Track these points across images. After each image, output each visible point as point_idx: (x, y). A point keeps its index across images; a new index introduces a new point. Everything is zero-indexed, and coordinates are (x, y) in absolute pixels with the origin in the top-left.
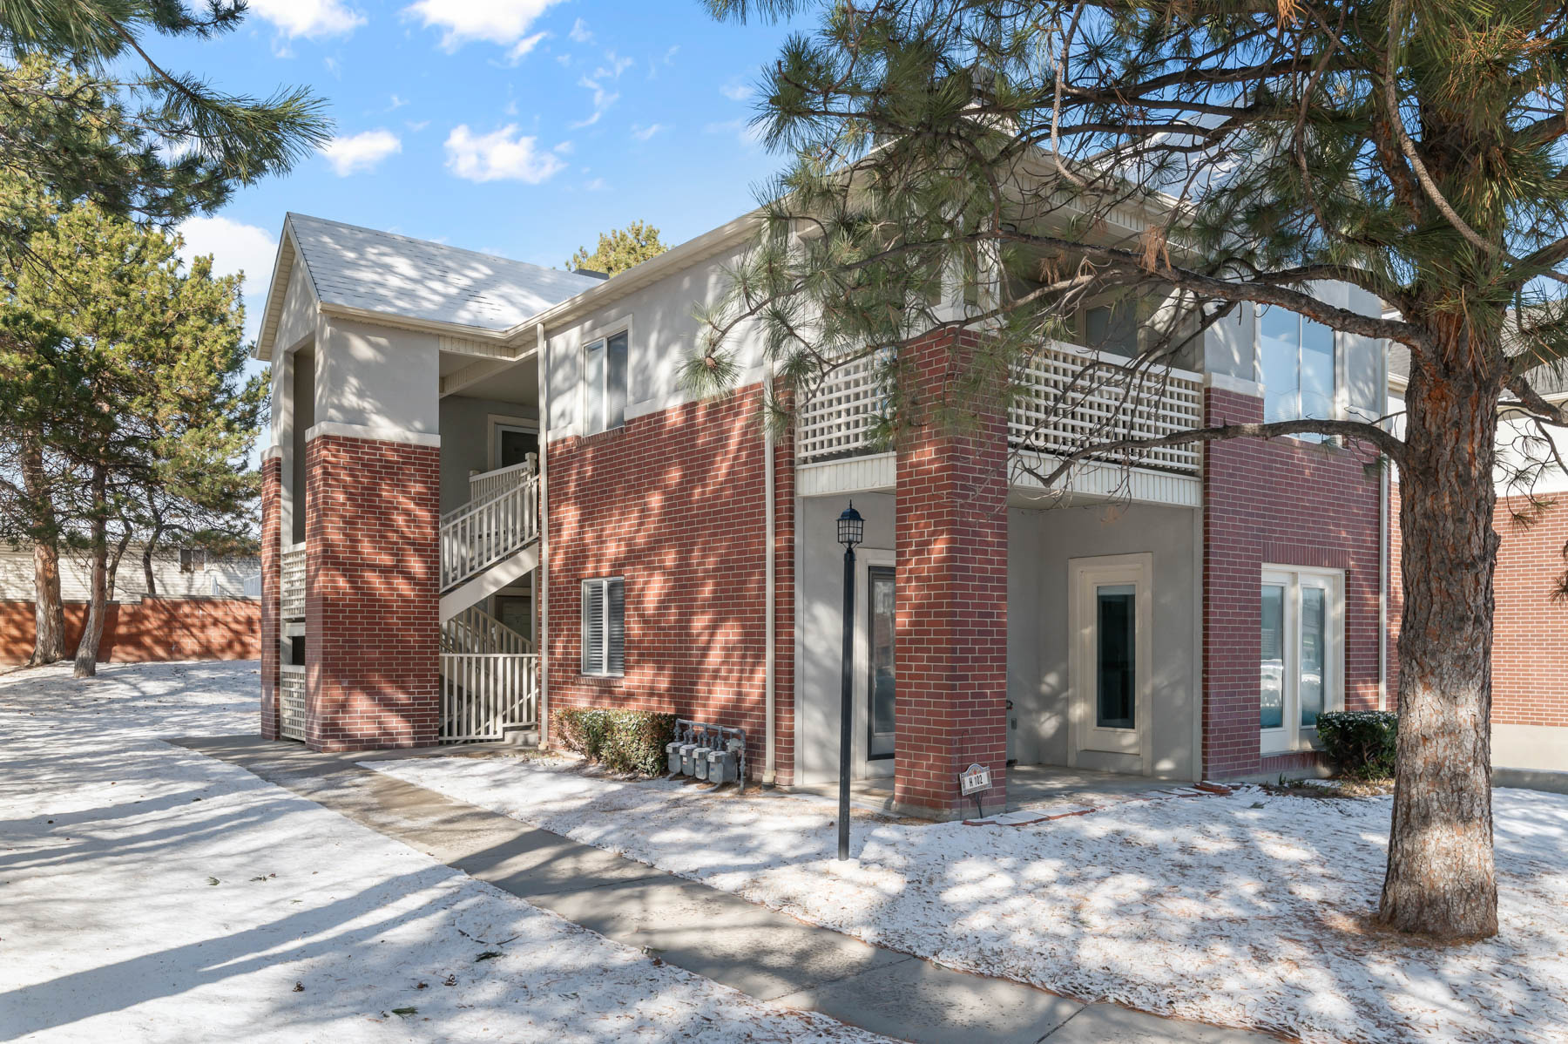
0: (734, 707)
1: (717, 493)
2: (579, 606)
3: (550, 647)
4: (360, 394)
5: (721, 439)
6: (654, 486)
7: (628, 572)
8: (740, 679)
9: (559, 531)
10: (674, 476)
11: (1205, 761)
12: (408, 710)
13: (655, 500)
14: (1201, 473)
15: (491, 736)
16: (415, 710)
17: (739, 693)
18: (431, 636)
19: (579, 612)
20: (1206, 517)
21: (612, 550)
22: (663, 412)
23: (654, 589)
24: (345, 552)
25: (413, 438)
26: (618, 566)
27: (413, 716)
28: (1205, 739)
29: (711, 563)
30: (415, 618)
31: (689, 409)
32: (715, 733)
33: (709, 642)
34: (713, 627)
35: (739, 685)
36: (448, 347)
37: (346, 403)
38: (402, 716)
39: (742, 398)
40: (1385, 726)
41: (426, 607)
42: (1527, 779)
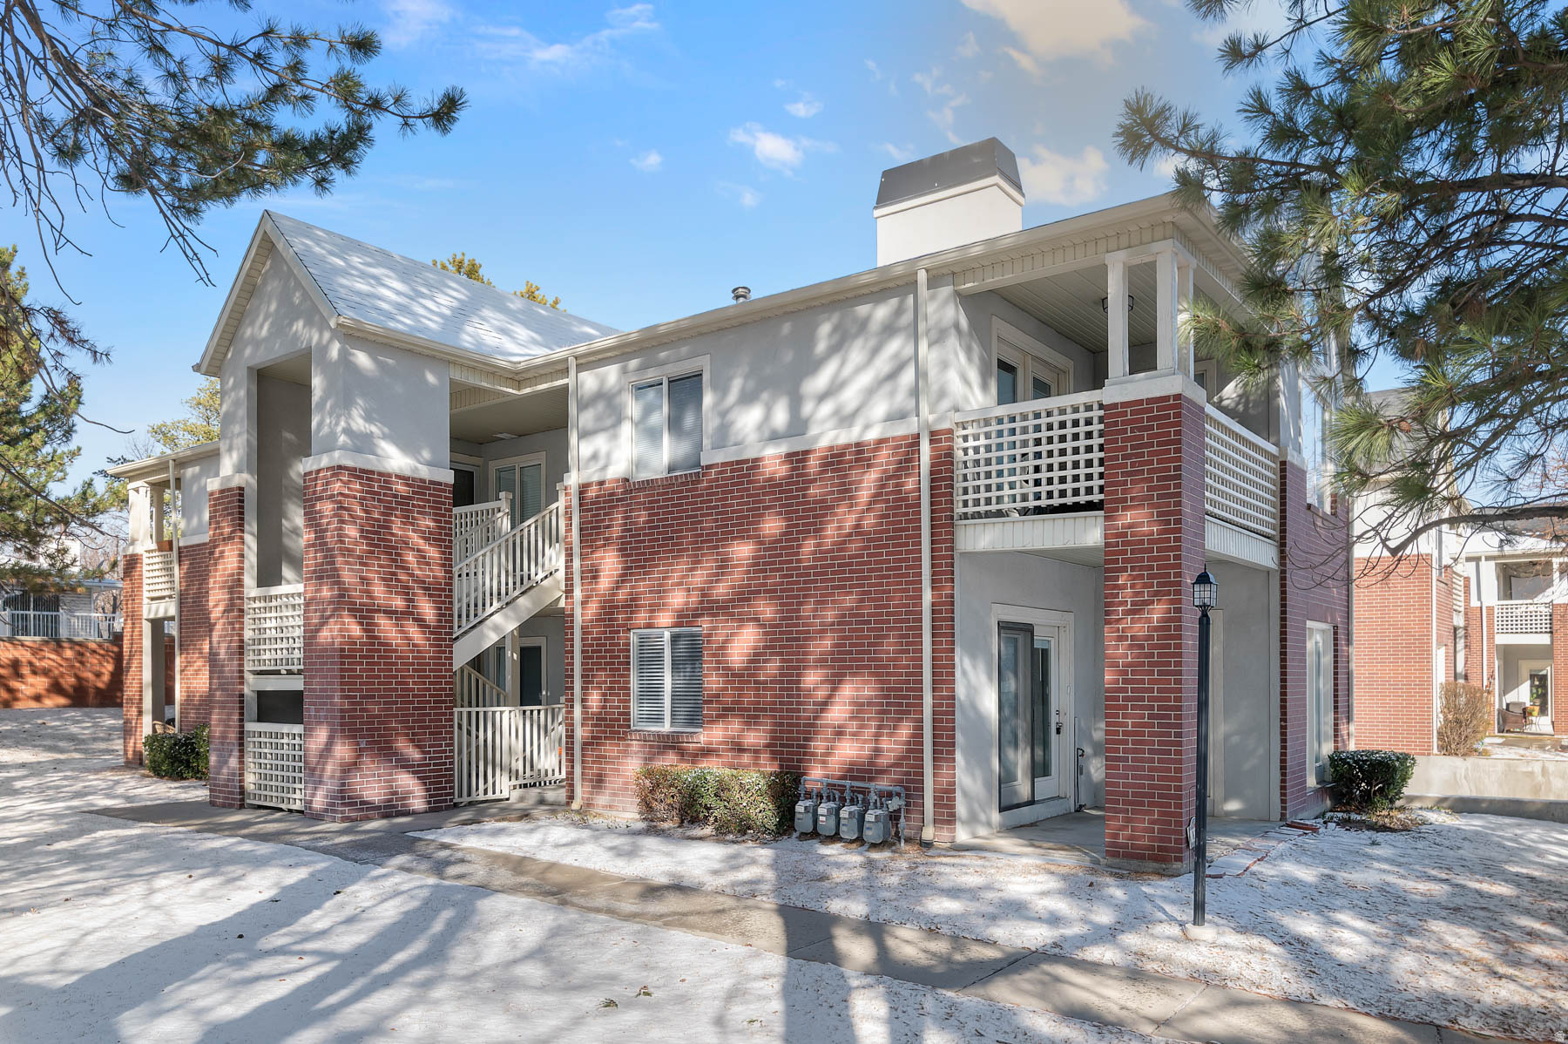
0: (870, 764)
1: (841, 545)
2: (628, 657)
3: (583, 700)
4: (368, 418)
5: (846, 491)
6: (743, 536)
7: (704, 624)
8: (878, 735)
9: (595, 577)
10: (772, 526)
11: (1283, 801)
12: (424, 771)
13: (742, 551)
14: (1278, 538)
15: (498, 795)
16: (430, 771)
17: (877, 750)
18: (445, 689)
19: (629, 663)
20: (1283, 579)
21: (677, 599)
22: (756, 460)
23: (743, 643)
24: (362, 597)
25: (425, 473)
26: (685, 617)
27: (429, 778)
28: (1283, 781)
29: (830, 615)
30: (430, 671)
31: (797, 459)
32: (842, 789)
33: (830, 696)
34: (835, 682)
35: (877, 741)
36: (457, 375)
37: (354, 427)
38: (419, 778)
39: (876, 449)
40: (1397, 764)
41: (441, 658)
42: (1484, 805)
